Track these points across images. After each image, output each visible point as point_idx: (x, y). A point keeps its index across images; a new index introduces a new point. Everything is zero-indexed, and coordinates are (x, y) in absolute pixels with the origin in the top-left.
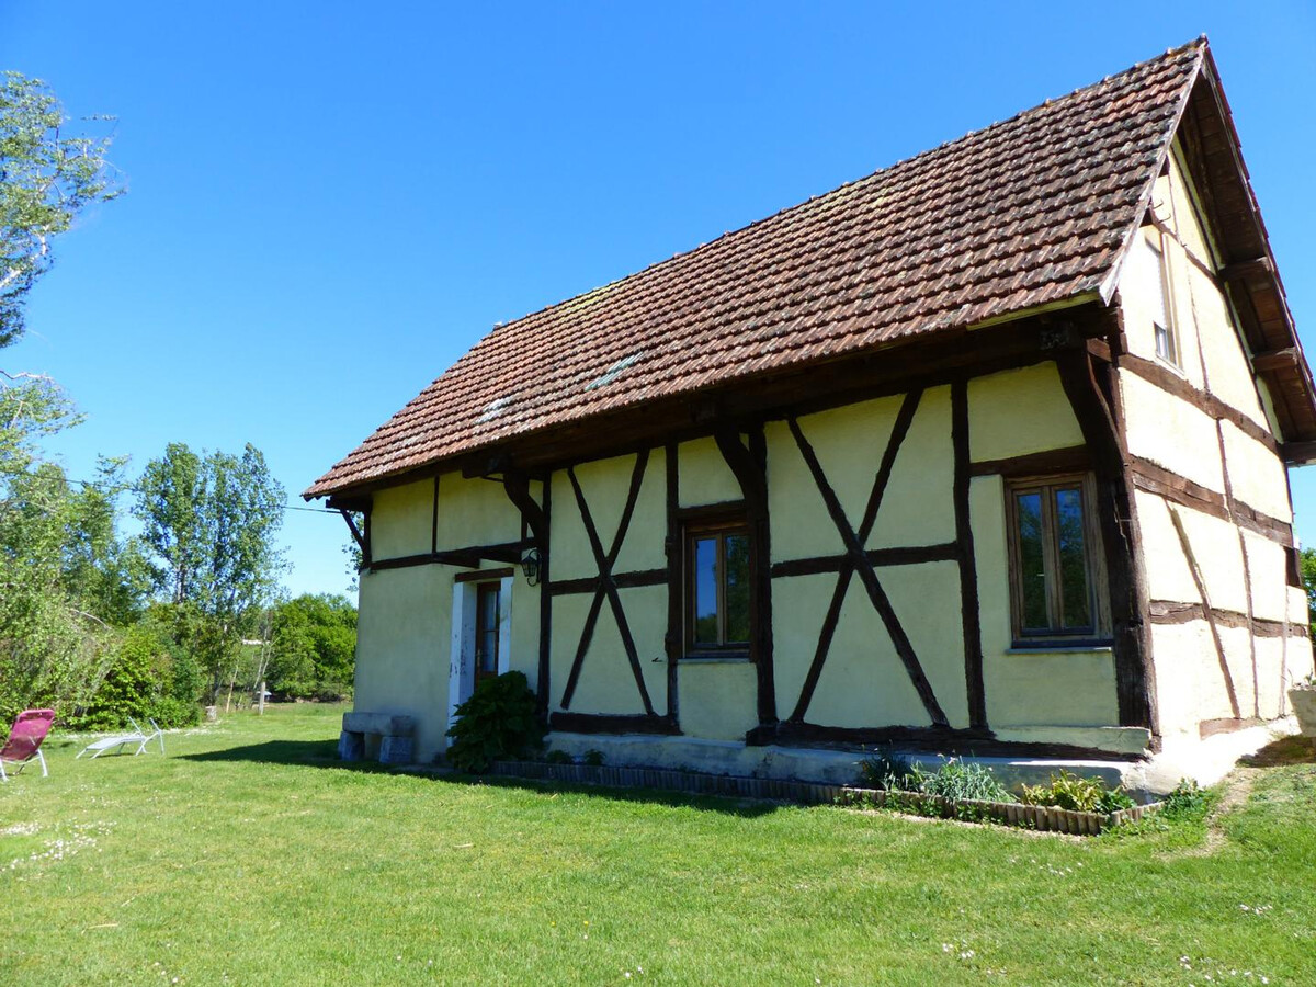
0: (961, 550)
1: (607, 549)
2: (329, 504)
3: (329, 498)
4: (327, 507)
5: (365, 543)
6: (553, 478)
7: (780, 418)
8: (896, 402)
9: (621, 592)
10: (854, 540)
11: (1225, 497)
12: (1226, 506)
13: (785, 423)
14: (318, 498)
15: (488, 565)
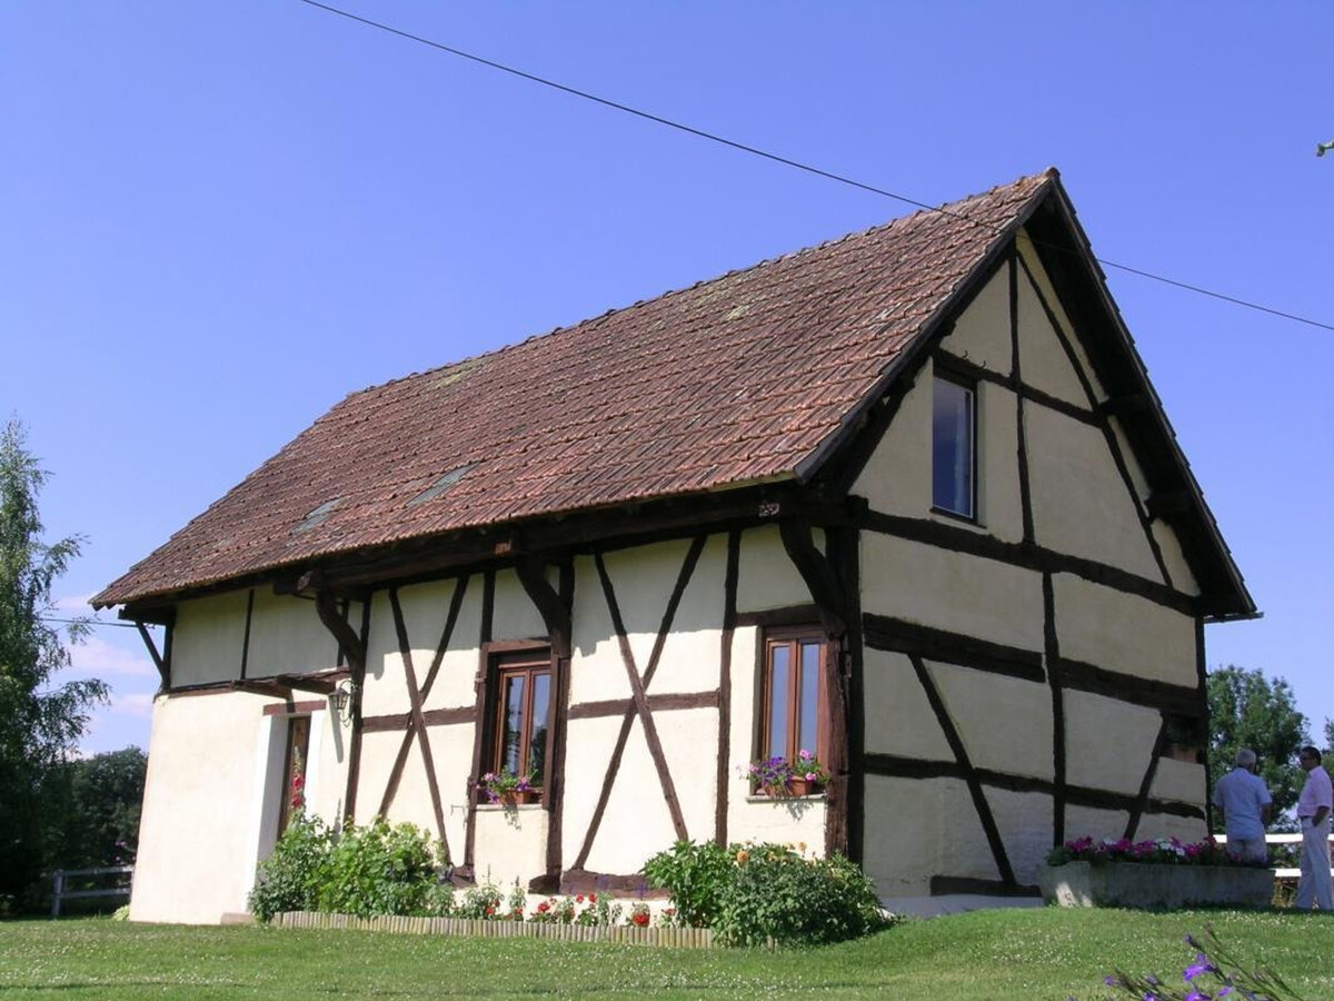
0: (721, 699)
1: (420, 683)
2: (123, 615)
3: (122, 607)
4: (120, 618)
5: (165, 666)
6: (374, 600)
7: (588, 553)
8: (687, 544)
9: (431, 731)
10: (639, 684)
11: (1044, 657)
12: (1044, 666)
13: (592, 558)
14: (110, 606)
15: (299, 696)
